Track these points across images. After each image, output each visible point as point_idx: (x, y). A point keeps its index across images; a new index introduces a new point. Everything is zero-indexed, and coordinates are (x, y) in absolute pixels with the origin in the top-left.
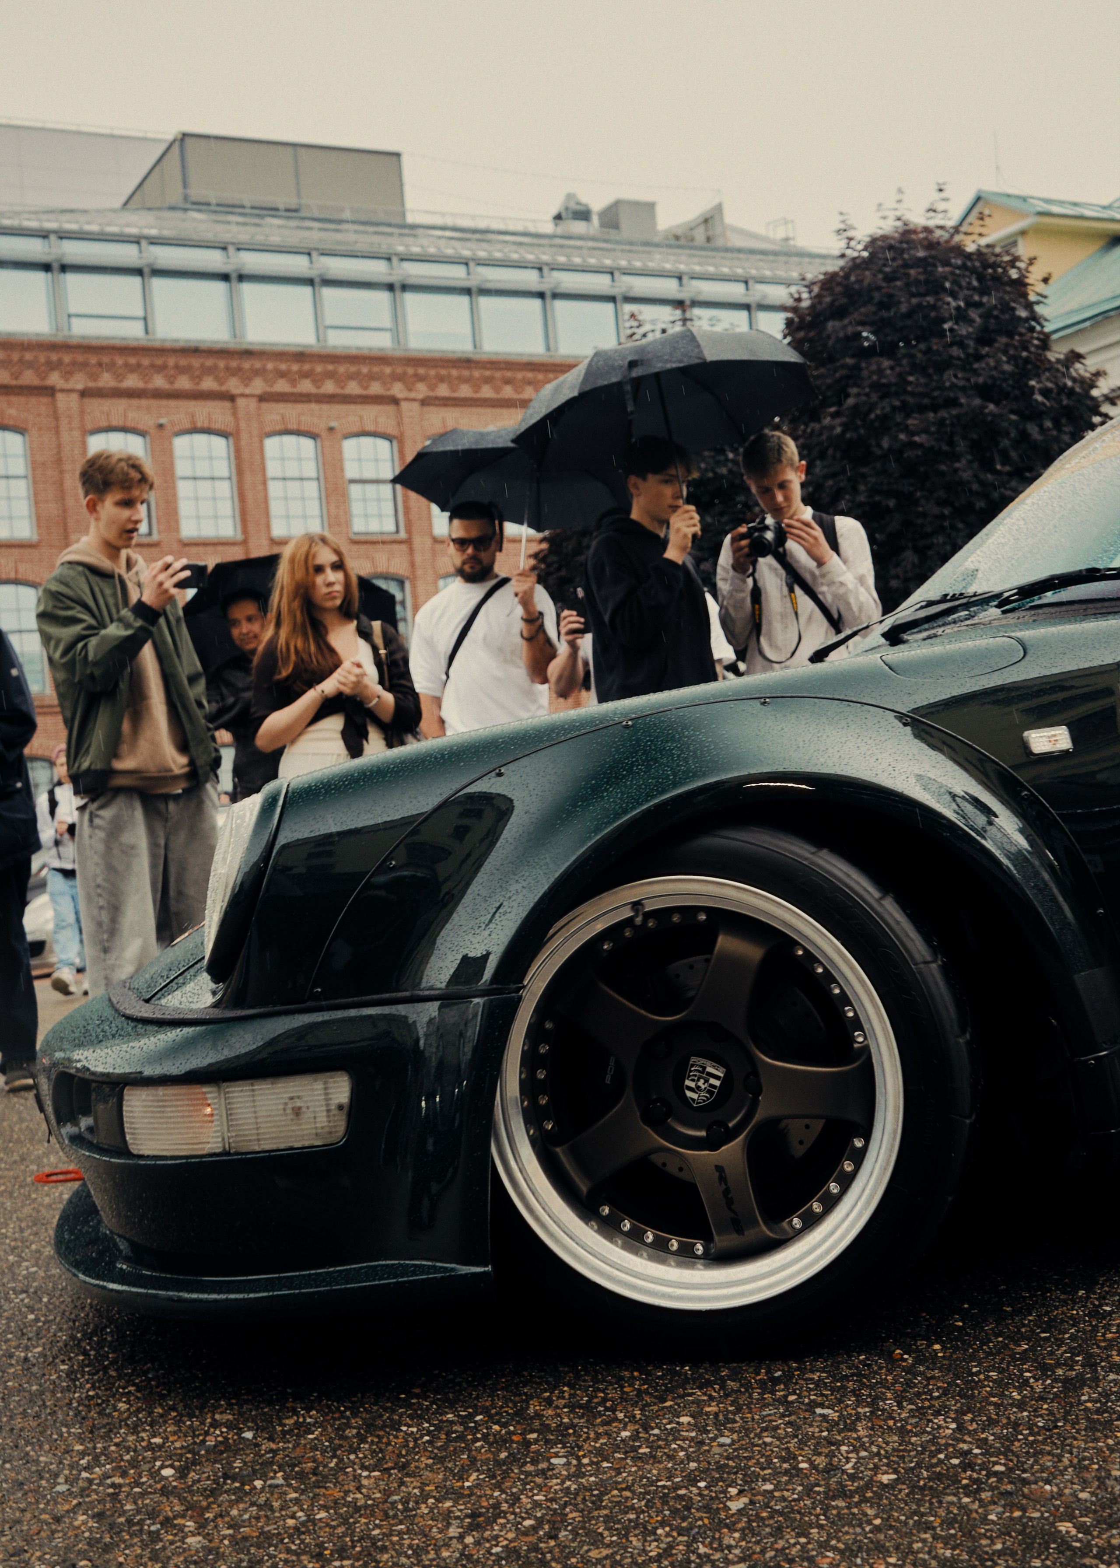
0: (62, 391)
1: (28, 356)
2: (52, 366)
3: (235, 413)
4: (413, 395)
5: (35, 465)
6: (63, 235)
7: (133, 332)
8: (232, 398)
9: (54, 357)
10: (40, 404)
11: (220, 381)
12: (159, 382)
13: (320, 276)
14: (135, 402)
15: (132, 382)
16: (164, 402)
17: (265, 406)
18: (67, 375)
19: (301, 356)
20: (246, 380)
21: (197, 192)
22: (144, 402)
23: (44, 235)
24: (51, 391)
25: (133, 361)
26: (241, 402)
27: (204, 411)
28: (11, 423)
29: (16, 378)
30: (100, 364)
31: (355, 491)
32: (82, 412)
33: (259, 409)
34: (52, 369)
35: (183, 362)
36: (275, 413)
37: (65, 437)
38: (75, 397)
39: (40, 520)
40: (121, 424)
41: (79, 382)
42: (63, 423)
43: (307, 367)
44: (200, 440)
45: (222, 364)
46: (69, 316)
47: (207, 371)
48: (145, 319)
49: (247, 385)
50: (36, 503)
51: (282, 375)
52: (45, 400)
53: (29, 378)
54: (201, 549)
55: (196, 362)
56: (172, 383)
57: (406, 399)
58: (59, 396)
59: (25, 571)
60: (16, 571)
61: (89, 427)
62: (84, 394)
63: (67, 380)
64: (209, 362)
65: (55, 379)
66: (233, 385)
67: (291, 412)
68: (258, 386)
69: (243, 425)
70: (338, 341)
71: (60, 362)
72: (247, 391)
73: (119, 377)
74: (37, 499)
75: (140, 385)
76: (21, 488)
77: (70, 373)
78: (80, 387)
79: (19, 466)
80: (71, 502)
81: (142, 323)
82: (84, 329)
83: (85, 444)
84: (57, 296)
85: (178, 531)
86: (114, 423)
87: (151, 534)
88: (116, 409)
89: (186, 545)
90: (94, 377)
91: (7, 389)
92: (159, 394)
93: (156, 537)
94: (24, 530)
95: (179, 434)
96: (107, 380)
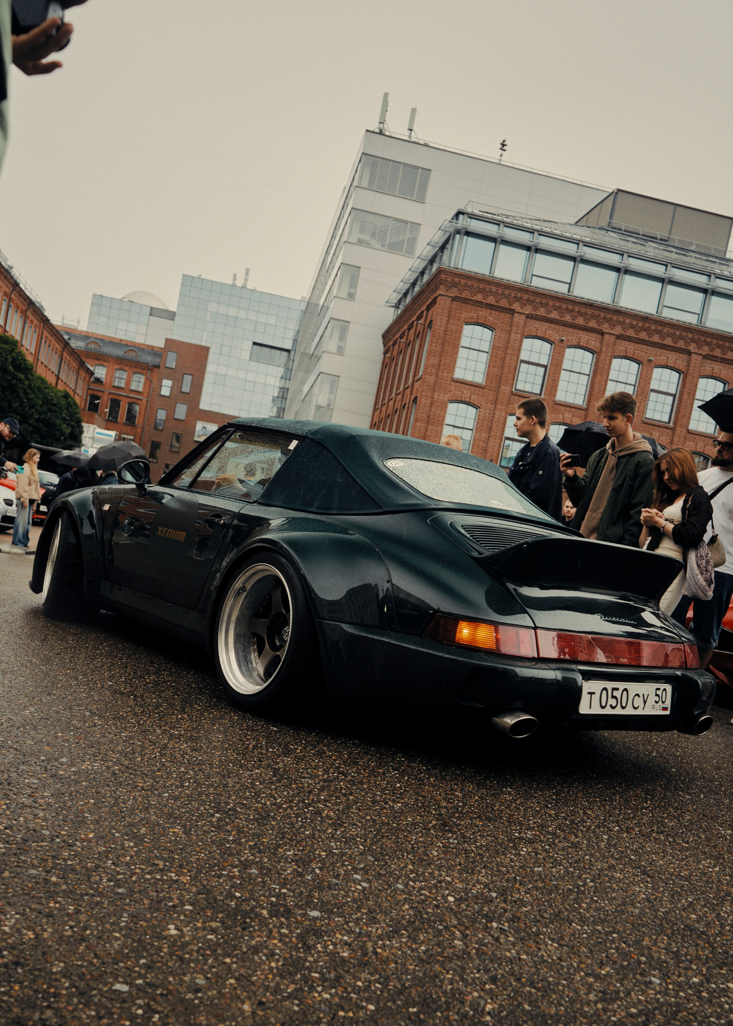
0: (518, 313)
1: (507, 292)
2: (517, 299)
3: (601, 343)
4: (700, 352)
5: (494, 348)
6: (542, 234)
7: (562, 289)
8: (602, 334)
9: (519, 295)
10: (505, 317)
11: (598, 323)
12: (568, 318)
13: (668, 278)
14: (553, 326)
15: (554, 315)
16: (567, 329)
17: (618, 341)
18: (523, 305)
19: (645, 319)
20: (613, 326)
21: (616, 222)
22: (557, 327)
23: (531, 231)
24: (512, 312)
25: (557, 304)
26: (606, 337)
27: (586, 337)
28: (488, 324)
29: (497, 302)
30: (541, 303)
31: (653, 395)
32: (525, 325)
33: (615, 342)
34: (516, 301)
35: (583, 310)
36: (623, 346)
37: (513, 336)
38: (523, 317)
39: (488, 375)
40: (542, 336)
41: (528, 310)
42: (514, 329)
43: (647, 325)
44: (581, 352)
45: (602, 315)
46: (533, 275)
47: (593, 317)
48: (570, 284)
49: (612, 329)
50: (489, 366)
51: (632, 327)
52: (508, 316)
53: (504, 303)
54: (563, 408)
55: (589, 311)
56: (574, 320)
57: (695, 353)
58: (516, 315)
59: (474, 399)
60: (470, 398)
61: (526, 334)
62: (528, 316)
63: (522, 308)
64: (596, 313)
65: (516, 306)
66: (605, 327)
67: (631, 347)
68: (618, 330)
69: (604, 349)
70: (668, 314)
71: (521, 298)
72: (612, 332)
73: (548, 312)
74: (490, 365)
75: (558, 317)
76: (484, 357)
77: (525, 305)
78: (527, 312)
79: (486, 346)
80: (506, 370)
81: (568, 286)
82: (537, 283)
83: (521, 341)
84: (529, 264)
85: (555, 396)
86: (539, 334)
87: (540, 394)
88: (542, 328)
89: (556, 404)
90: (536, 309)
91: (490, 307)
92: (565, 324)
93: (542, 396)
94: (479, 378)
95: (570, 347)
96: (542, 312)
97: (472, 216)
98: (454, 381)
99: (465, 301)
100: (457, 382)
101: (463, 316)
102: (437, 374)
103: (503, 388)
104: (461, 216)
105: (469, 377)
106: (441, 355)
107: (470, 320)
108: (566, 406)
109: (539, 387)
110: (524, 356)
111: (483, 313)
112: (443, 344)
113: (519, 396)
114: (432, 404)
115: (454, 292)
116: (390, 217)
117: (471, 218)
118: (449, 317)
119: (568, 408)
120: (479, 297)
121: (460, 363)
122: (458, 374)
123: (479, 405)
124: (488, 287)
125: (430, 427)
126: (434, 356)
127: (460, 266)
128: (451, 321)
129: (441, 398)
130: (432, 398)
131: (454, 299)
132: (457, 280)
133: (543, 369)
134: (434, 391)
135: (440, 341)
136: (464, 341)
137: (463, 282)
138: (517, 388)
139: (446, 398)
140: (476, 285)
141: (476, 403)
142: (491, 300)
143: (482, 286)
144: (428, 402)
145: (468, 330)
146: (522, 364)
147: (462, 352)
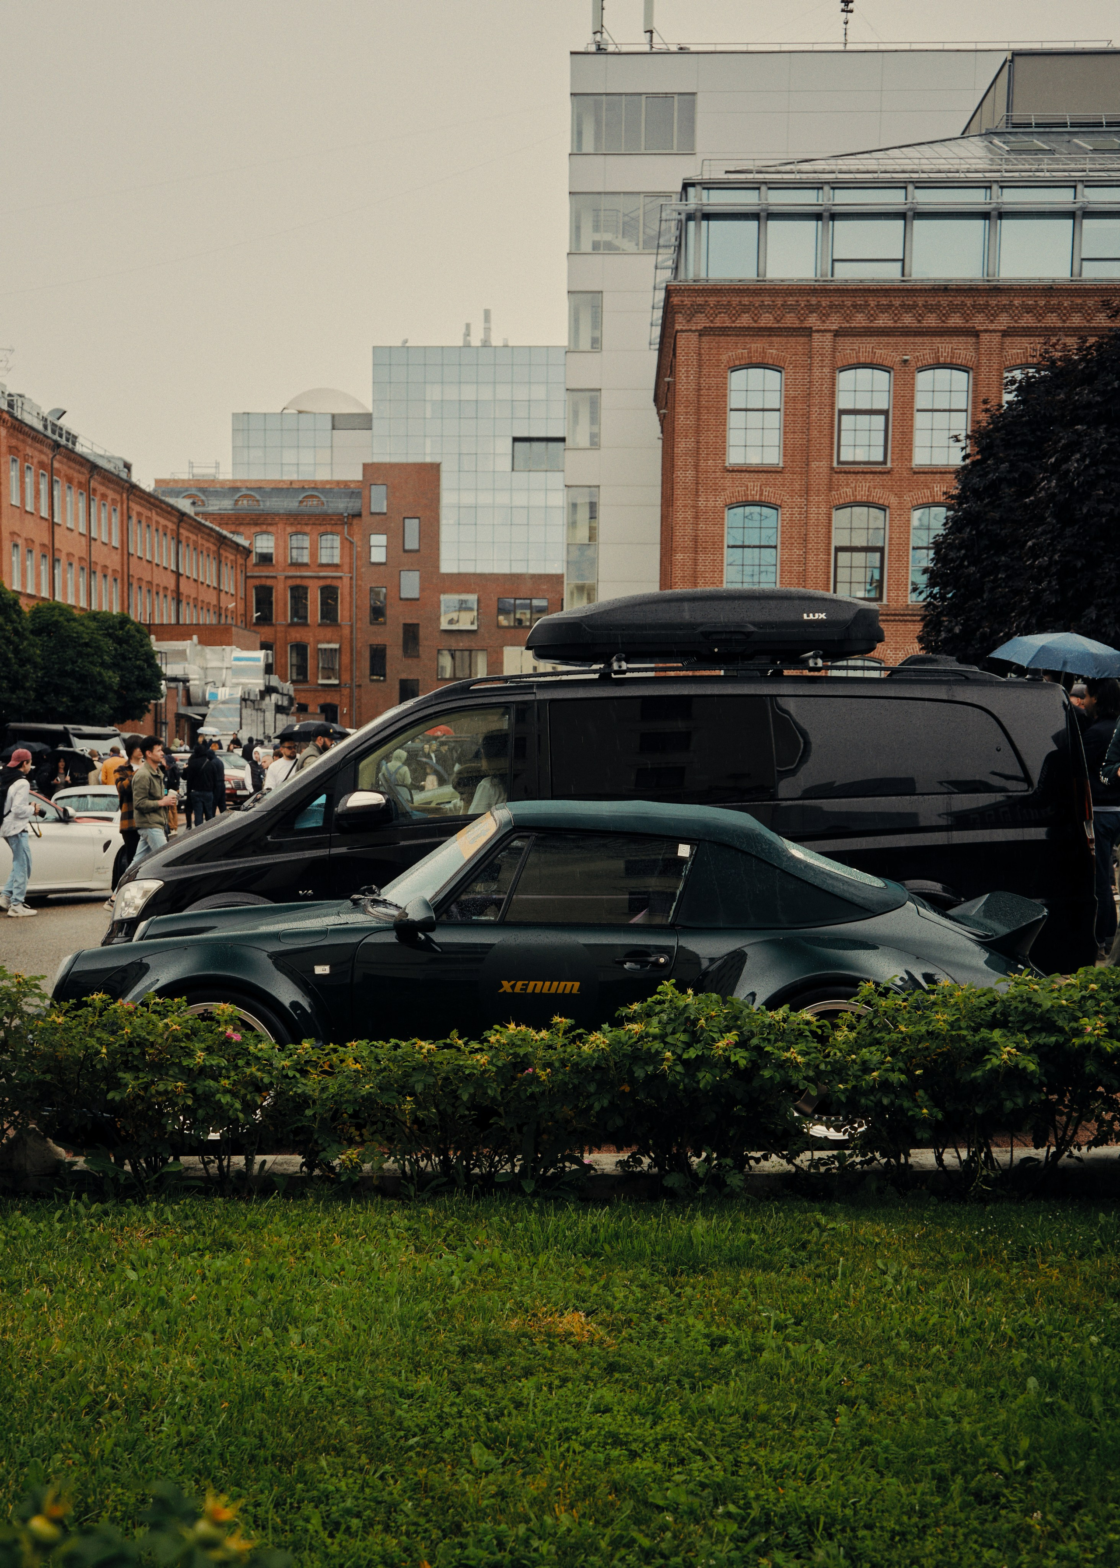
0: (818, 331)
1: (791, 301)
2: (811, 309)
3: (977, 350)
5: (789, 400)
6: (836, 186)
7: (891, 273)
8: (976, 334)
9: (814, 300)
10: (797, 344)
11: (966, 318)
12: (908, 320)
13: (1080, 208)
14: (885, 339)
15: (883, 321)
16: (911, 339)
17: (1008, 340)
18: (823, 317)
19: (1049, 290)
20: (992, 317)
21: (1018, 115)
22: (892, 340)
23: (818, 186)
24: (808, 332)
25: (884, 301)
26: (985, 337)
27: (945, 347)
28: (771, 362)
29: (778, 322)
30: (854, 306)
32: (834, 350)
33: (1002, 344)
34: (811, 312)
35: (932, 301)
36: (1016, 347)
37: (816, 372)
38: (829, 336)
39: (787, 449)
40: (868, 360)
41: (835, 322)
42: (817, 359)
43: (1054, 301)
44: (943, 374)
45: (969, 302)
46: (834, 261)
47: (954, 309)
48: (903, 260)
49: (992, 322)
51: (1029, 310)
52: (802, 340)
53: (790, 321)
54: (929, 477)
55: (944, 301)
56: (919, 321)
58: (816, 336)
59: (769, 494)
60: (761, 495)
61: (840, 364)
62: (837, 334)
63: (824, 322)
64: (958, 301)
65: (812, 321)
66: (979, 322)
68: (1004, 321)
69: (984, 360)
70: (1090, 274)
71: (819, 305)
72: (992, 327)
73: (872, 318)
74: (787, 430)
75: (890, 324)
76: (774, 420)
77: (827, 315)
78: (834, 327)
79: (774, 400)
80: (815, 433)
81: (899, 265)
82: (845, 273)
83: (833, 380)
84: (825, 243)
85: (910, 460)
86: (862, 360)
87: (884, 462)
88: (865, 347)
89: (915, 473)
90: (848, 318)
91: (770, 332)
92: (906, 332)
93: (889, 465)
94: (773, 457)
95: (921, 370)
96: (860, 320)
97: (709, 186)
98: (728, 471)
99: (724, 331)
100: (733, 471)
101: (724, 357)
102: (696, 467)
103: (814, 465)
104: (691, 191)
105: (754, 459)
106: (698, 431)
107: (737, 363)
108: (932, 473)
109: (881, 450)
110: (843, 401)
111: (757, 345)
112: (698, 412)
113: (845, 472)
114: (696, 517)
115: (701, 322)
116: (639, 193)
117: (709, 189)
118: (700, 366)
119: (938, 476)
120: (745, 320)
121: (734, 437)
122: (735, 457)
123: (779, 502)
124: (757, 300)
125: (701, 557)
126: (686, 436)
127: (703, 275)
128: (704, 372)
129: (711, 504)
130: (695, 507)
131: (702, 333)
132: (700, 300)
133: (882, 418)
134: (697, 495)
135: (692, 409)
136: (735, 400)
137: (712, 301)
138: (842, 459)
139: (720, 503)
140: (735, 300)
141: (773, 500)
142: (767, 320)
143: (746, 300)
144: (690, 514)
145: (737, 379)
146: (844, 418)
147: (735, 420)
